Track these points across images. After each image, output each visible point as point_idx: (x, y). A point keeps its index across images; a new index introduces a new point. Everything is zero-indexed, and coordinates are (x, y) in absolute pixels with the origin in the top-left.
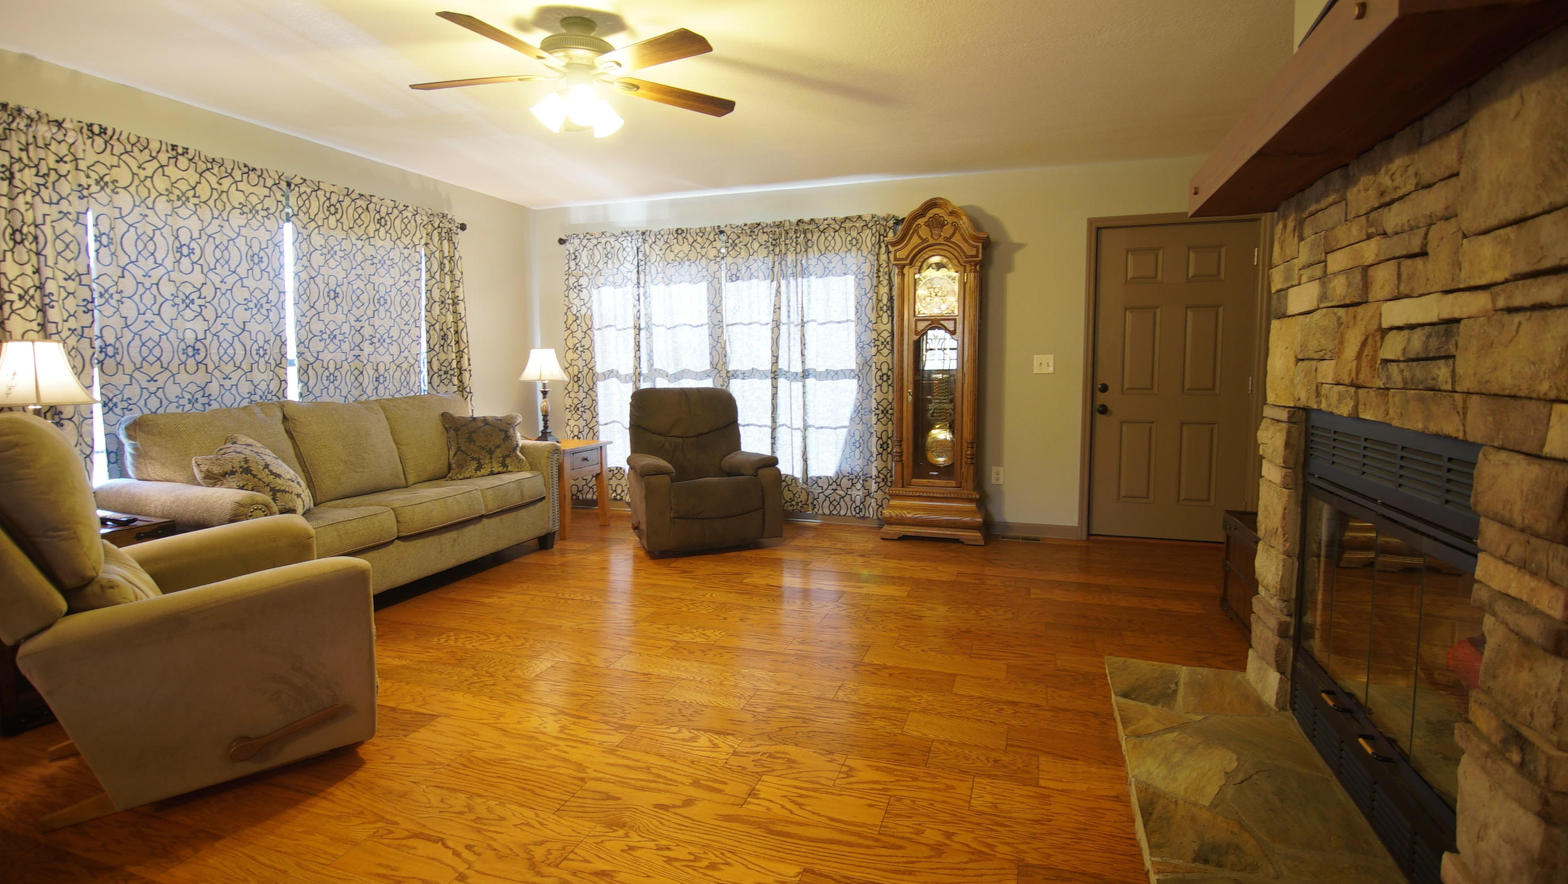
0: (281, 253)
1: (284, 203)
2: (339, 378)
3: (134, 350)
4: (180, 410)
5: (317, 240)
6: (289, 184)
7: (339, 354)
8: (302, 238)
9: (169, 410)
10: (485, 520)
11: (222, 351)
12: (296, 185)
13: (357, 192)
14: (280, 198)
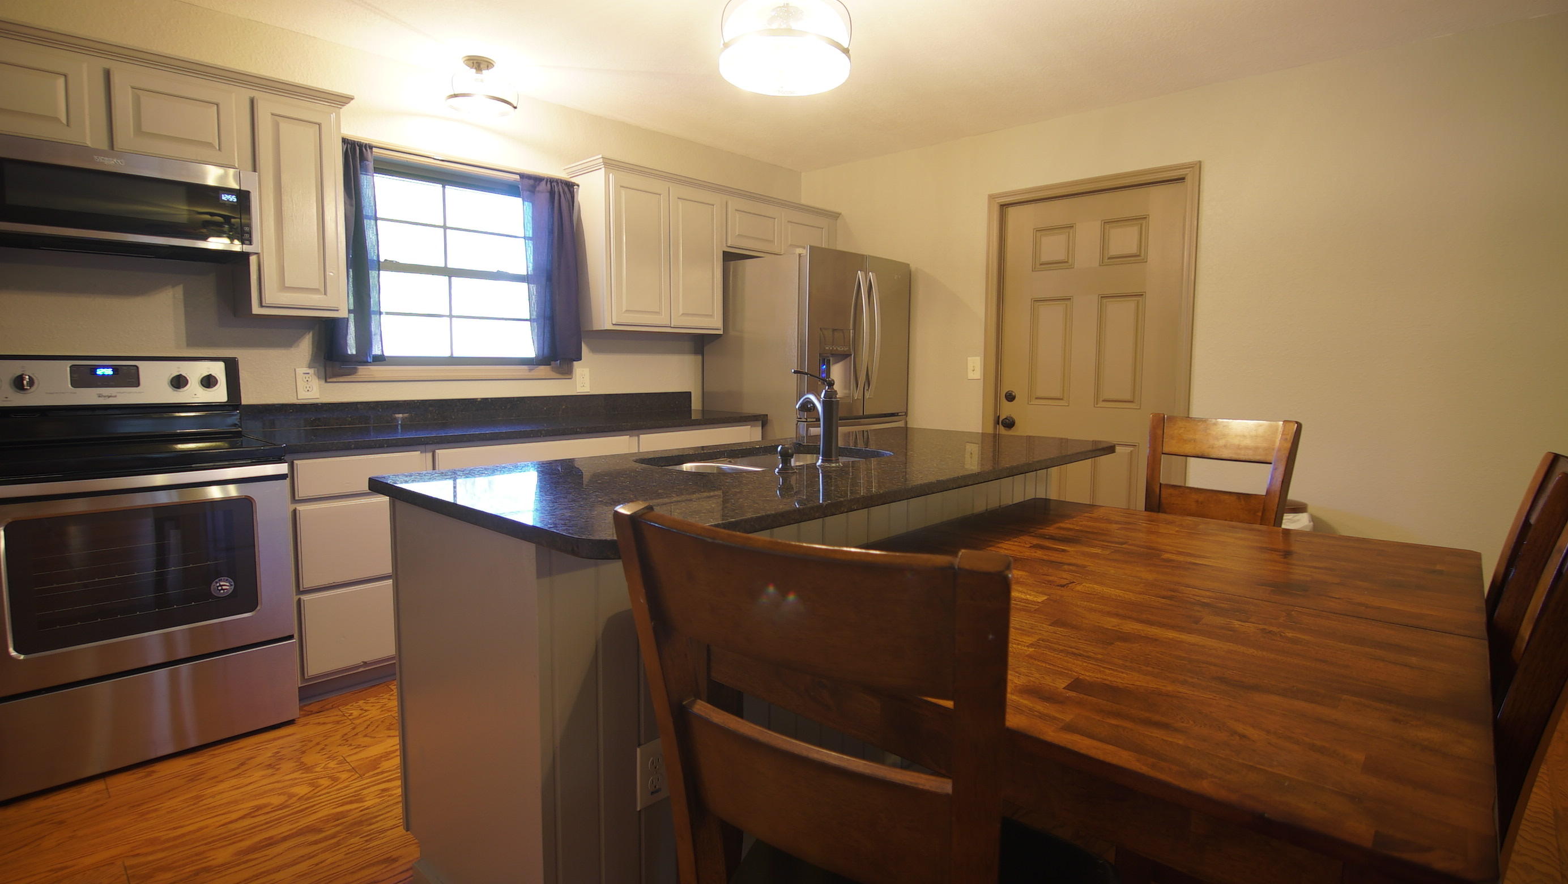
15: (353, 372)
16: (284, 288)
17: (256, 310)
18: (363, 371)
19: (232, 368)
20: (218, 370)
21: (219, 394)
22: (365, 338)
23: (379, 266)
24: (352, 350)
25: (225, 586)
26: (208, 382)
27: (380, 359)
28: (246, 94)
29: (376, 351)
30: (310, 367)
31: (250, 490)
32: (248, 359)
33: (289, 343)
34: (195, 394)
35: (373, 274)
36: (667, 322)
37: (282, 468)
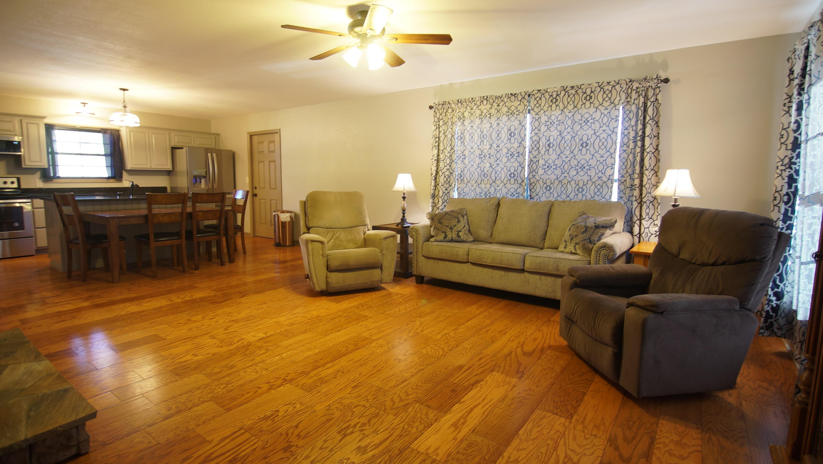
0: (525, 129)
1: (528, 105)
2: (553, 188)
3: (468, 176)
4: (481, 197)
5: (544, 119)
6: (529, 96)
7: (553, 175)
8: (536, 120)
9: (477, 197)
10: (526, 274)
11: (497, 176)
12: (533, 95)
13: (569, 86)
14: (526, 103)
15: (52, 181)
16: (31, 161)
17: (24, 166)
18: (55, 180)
19: (19, 180)
20: (15, 180)
21: (15, 185)
22: (55, 172)
23: (57, 153)
24: (52, 175)
25: (17, 224)
26: (13, 183)
27: (59, 177)
28: (19, 118)
29: (57, 175)
30: (40, 179)
31: (22, 205)
32: (23, 178)
33: (34, 173)
34: (9, 185)
35: (56, 155)
36: (150, 167)
37: (29, 200)
